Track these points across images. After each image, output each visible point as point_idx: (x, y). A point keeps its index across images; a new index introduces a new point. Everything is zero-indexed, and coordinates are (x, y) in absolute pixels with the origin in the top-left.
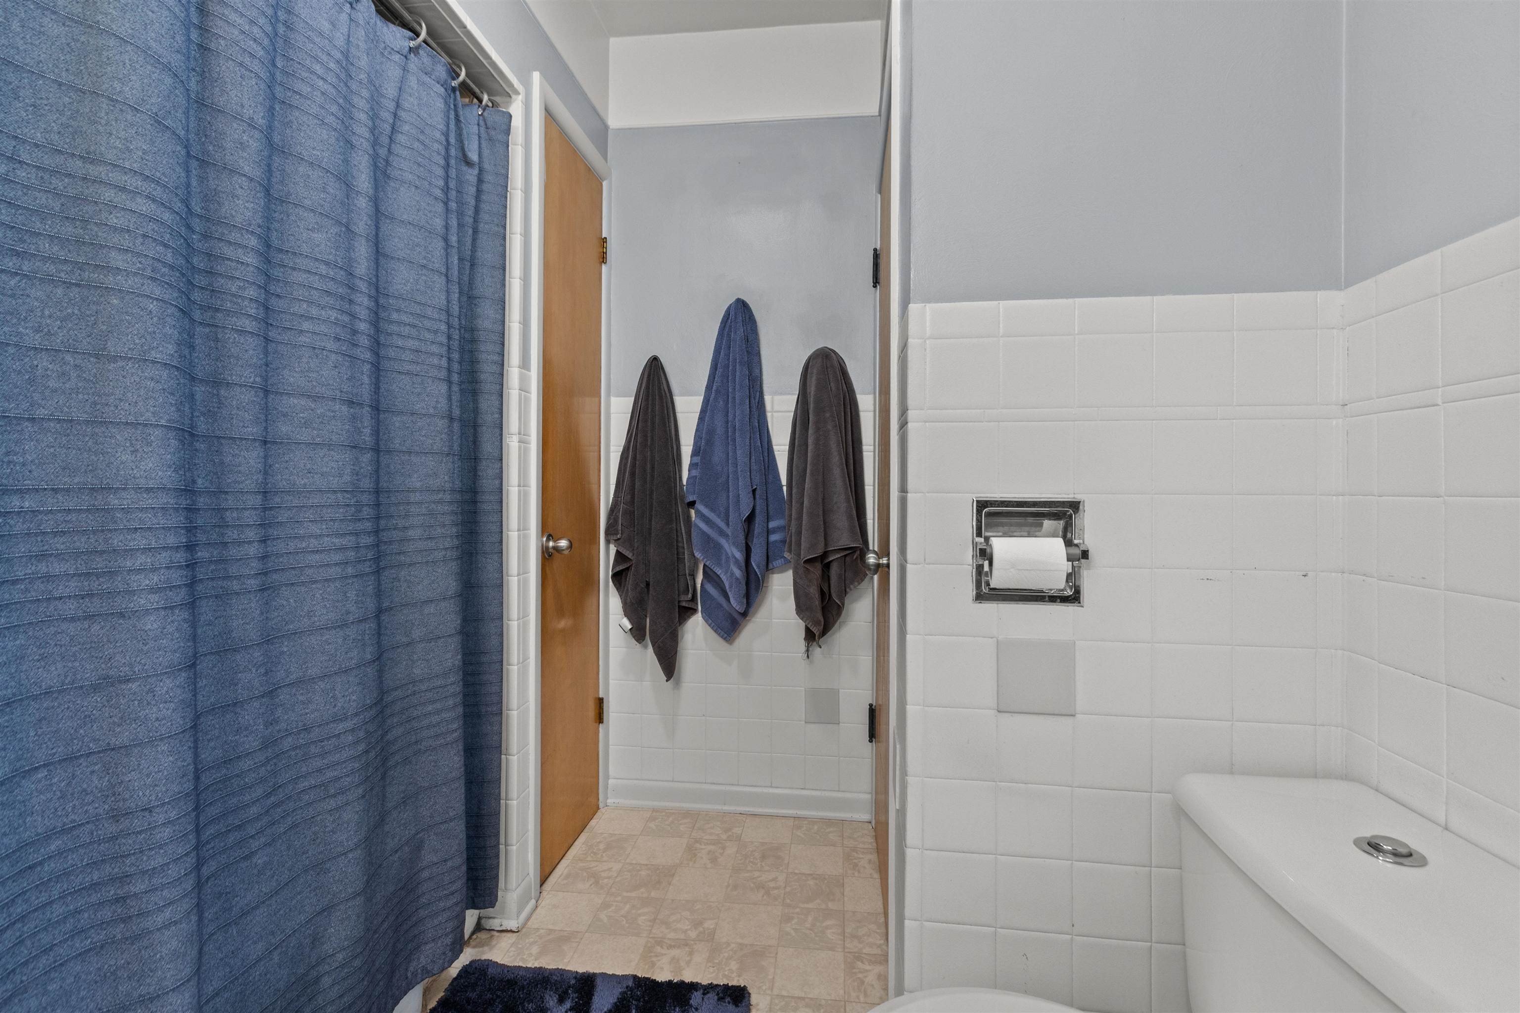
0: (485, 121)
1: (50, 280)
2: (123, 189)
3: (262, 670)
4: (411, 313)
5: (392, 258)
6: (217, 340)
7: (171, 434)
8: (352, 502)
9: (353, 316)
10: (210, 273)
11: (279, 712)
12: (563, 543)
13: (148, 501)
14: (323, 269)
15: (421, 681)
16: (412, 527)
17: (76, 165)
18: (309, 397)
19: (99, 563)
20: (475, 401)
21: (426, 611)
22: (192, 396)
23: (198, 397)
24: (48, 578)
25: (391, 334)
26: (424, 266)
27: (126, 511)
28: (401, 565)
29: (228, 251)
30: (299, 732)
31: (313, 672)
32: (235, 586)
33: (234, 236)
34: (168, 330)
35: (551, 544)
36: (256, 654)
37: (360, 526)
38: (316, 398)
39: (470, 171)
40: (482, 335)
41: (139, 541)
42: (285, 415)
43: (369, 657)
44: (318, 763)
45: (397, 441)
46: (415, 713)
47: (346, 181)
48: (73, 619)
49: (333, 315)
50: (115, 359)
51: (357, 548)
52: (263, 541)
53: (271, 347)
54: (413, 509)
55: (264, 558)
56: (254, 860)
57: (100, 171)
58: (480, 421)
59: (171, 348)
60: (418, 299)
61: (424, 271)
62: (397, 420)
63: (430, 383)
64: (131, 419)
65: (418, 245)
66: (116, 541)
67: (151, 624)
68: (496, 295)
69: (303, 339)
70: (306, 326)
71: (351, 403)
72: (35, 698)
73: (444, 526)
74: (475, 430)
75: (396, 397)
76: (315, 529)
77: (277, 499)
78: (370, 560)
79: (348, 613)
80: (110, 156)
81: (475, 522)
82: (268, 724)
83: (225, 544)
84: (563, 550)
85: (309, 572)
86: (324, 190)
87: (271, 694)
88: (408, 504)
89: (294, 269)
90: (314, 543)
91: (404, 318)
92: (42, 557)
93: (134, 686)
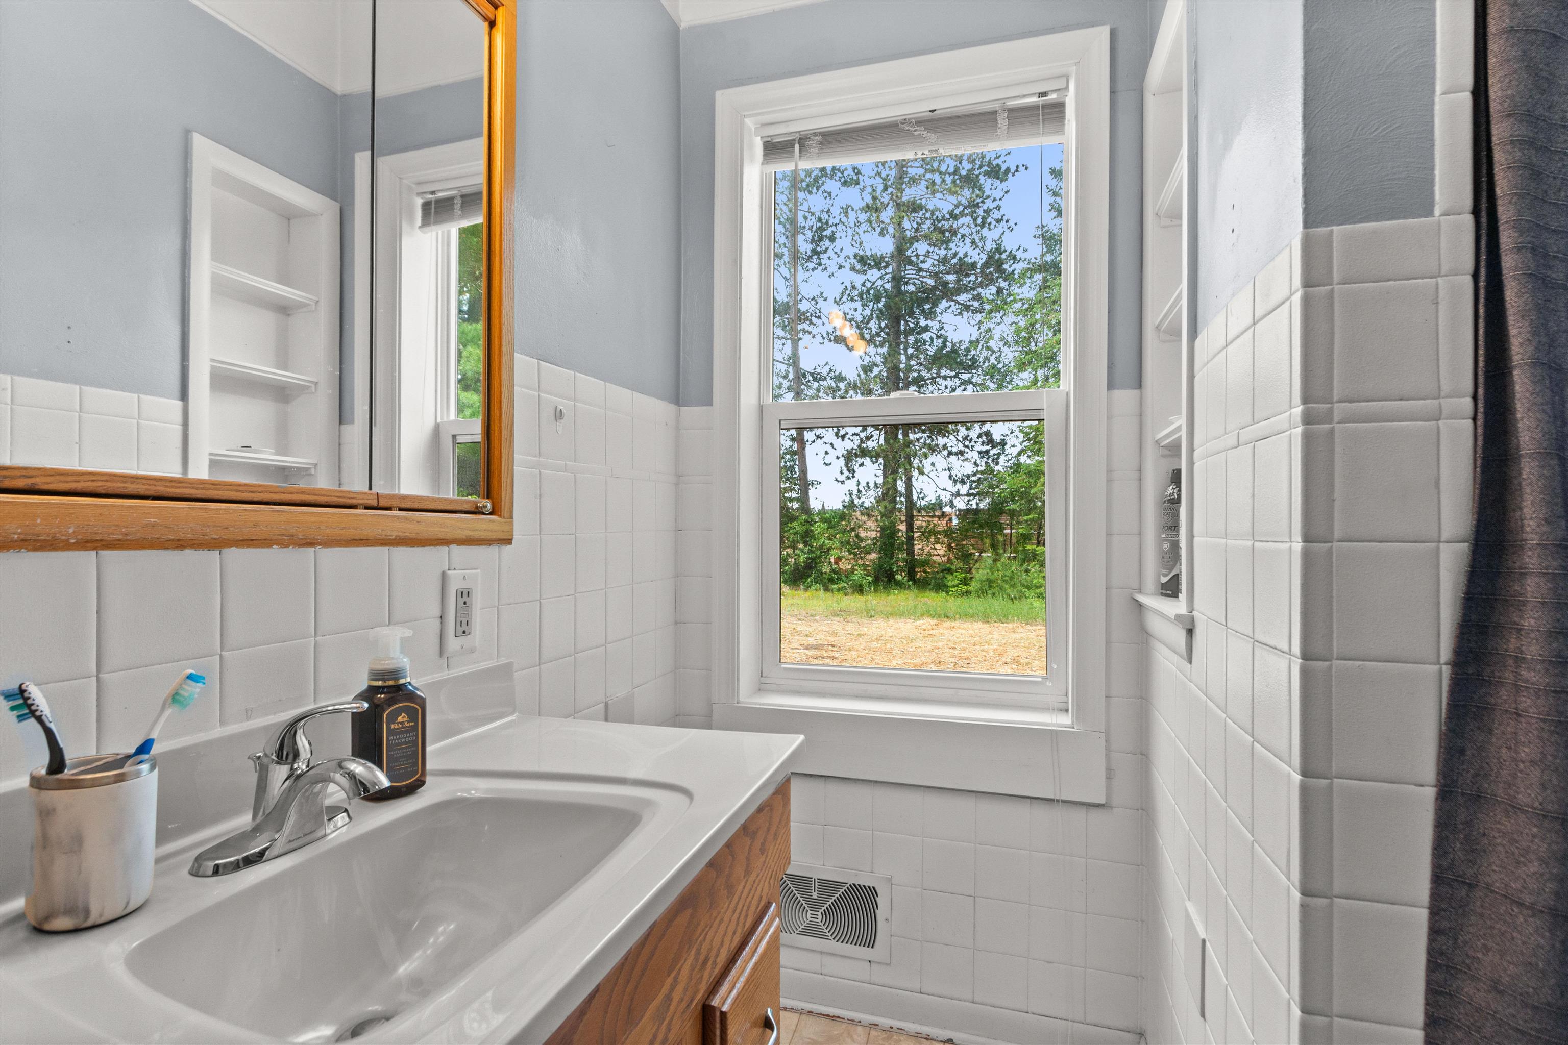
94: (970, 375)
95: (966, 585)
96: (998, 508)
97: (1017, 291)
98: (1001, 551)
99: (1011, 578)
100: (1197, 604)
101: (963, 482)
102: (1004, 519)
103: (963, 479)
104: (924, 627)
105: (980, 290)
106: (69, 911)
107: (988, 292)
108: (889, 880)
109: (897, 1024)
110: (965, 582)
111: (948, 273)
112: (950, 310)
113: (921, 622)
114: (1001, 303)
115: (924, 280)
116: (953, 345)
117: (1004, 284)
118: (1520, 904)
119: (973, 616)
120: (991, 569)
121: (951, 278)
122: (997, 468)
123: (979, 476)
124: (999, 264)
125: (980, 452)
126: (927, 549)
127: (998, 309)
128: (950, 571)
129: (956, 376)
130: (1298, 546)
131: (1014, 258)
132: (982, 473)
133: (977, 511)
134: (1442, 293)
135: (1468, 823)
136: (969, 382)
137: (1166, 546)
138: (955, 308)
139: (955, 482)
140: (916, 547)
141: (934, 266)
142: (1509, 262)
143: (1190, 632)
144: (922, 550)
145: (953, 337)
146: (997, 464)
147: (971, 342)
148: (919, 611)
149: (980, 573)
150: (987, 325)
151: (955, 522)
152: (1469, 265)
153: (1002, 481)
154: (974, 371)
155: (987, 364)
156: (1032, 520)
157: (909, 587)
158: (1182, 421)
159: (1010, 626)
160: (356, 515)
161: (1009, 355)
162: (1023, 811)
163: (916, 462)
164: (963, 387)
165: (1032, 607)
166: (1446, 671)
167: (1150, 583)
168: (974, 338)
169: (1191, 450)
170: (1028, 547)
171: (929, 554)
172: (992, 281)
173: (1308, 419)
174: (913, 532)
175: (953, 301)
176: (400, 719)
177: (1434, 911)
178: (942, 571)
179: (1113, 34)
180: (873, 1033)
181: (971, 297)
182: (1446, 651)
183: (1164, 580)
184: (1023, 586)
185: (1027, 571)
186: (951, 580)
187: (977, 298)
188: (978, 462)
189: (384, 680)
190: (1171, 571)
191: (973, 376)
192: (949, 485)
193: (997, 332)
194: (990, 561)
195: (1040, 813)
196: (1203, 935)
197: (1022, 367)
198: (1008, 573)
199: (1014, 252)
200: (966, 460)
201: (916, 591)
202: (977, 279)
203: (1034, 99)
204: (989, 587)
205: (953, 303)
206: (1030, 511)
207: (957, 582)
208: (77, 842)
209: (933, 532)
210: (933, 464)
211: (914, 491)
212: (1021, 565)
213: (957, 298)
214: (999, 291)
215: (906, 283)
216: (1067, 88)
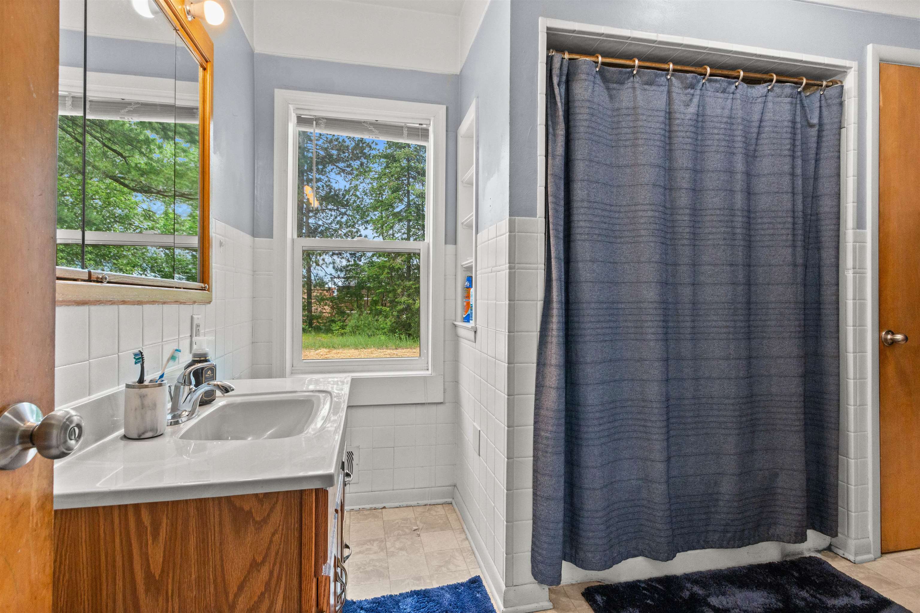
0: (825, 96)
1: (628, 243)
2: (644, 211)
3: (693, 369)
4: (769, 217)
5: (758, 194)
6: (676, 249)
7: (658, 284)
8: (732, 307)
9: (733, 227)
10: (673, 227)
11: (700, 387)
12: (899, 337)
13: (651, 306)
14: (718, 212)
15: (776, 395)
16: (770, 320)
17: (633, 208)
18: (712, 265)
19: (639, 324)
20: (819, 253)
21: (778, 362)
22: (667, 270)
23: (669, 271)
24: (627, 327)
25: (758, 230)
26: (777, 192)
27: (645, 309)
28: (764, 338)
29: (679, 217)
30: (709, 398)
31: (714, 375)
32: (682, 337)
33: (681, 212)
34: (657, 251)
35: (889, 337)
36: (690, 363)
37: (736, 318)
38: (715, 265)
39: (813, 129)
40: (822, 216)
41: (649, 318)
42: (703, 273)
43: (742, 375)
44: (716, 413)
45: (761, 279)
46: (772, 410)
47: (731, 172)
48: (633, 340)
49: (723, 230)
50: (642, 263)
51: (735, 327)
52: (693, 321)
53: (696, 248)
54: (771, 311)
55: (693, 328)
56: (690, 438)
57: (639, 207)
58: (822, 264)
59: (658, 256)
60: (773, 209)
61: (777, 195)
62: (760, 270)
63: (781, 249)
64: (647, 280)
65: (773, 183)
66: (643, 318)
67: (652, 344)
68: (833, 192)
69: (710, 242)
70: (711, 237)
71: (731, 265)
72: (625, 360)
73: (789, 320)
74: (819, 269)
75: (760, 259)
76: (715, 318)
77: (699, 306)
78: (742, 333)
79: (730, 354)
80: (641, 202)
81: (820, 320)
82: (695, 390)
83: (679, 322)
84: (899, 341)
85: (712, 335)
86: (718, 179)
87: (697, 379)
88: (767, 309)
89: (706, 215)
90: (714, 323)
91: (765, 220)
92: (626, 321)
93: (648, 362)
94: (345, 210)
95: (343, 329)
96: (361, 286)
97: (371, 165)
98: (363, 310)
99: (369, 325)
100: (477, 323)
101: (341, 271)
102: (364, 292)
103: (341, 269)
104: (321, 353)
105: (351, 162)
106: (152, 430)
107: (356, 164)
108: (358, 447)
109: (361, 507)
110: (343, 327)
111: (332, 149)
112: (333, 171)
113: (319, 351)
114: (364, 171)
115: (318, 151)
116: (335, 191)
117: (365, 161)
118: (552, 388)
119: (348, 346)
120: (358, 320)
121: (335, 152)
122: (361, 263)
123: (350, 267)
124: (363, 149)
125: (351, 254)
126: (319, 309)
127: (360, 174)
128: (334, 321)
129: (337, 210)
130: (507, 302)
131: (370, 147)
132: (352, 265)
133: (348, 287)
134: (539, 238)
135: (542, 371)
136: (345, 214)
137: (465, 304)
138: (336, 170)
139: (336, 270)
140: (313, 308)
141: (324, 143)
142: (551, 232)
143: (475, 332)
144: (317, 309)
145: (336, 186)
146: (360, 261)
147: (345, 190)
148: (317, 345)
149: (351, 323)
150: (354, 183)
151: (335, 294)
152: (544, 232)
153: (363, 270)
154: (348, 208)
155: (355, 204)
156: (381, 292)
157: (310, 331)
158: (473, 260)
159: (370, 350)
160: (173, 291)
161: (368, 201)
162: (413, 409)
163: (314, 259)
164: (341, 216)
165: (380, 340)
166: (539, 333)
167: (459, 317)
168: (347, 188)
169: (476, 271)
170: (378, 307)
171: (321, 312)
172: (358, 158)
173: (510, 268)
174: (311, 299)
175: (335, 165)
176: (208, 373)
177: (536, 395)
178: (329, 322)
179: (447, 108)
180: (352, 513)
181: (346, 165)
182: (539, 329)
183: (464, 316)
184: (375, 328)
185: (377, 320)
186: (335, 327)
187: (349, 166)
188: (350, 259)
189: (200, 358)
190: (467, 312)
191: (347, 211)
192: (333, 272)
193: (361, 187)
194: (357, 315)
195: (419, 409)
196: (479, 429)
197: (375, 209)
198: (367, 322)
199: (370, 144)
200: (343, 258)
201: (313, 333)
202: (349, 155)
203: (418, 125)
204: (356, 330)
205: (335, 167)
206: (379, 288)
207: (338, 327)
208: (155, 406)
209: (322, 299)
210: (323, 260)
211: (312, 274)
212: (374, 317)
213: (337, 164)
214: (362, 164)
215: (308, 151)
216: (430, 124)
